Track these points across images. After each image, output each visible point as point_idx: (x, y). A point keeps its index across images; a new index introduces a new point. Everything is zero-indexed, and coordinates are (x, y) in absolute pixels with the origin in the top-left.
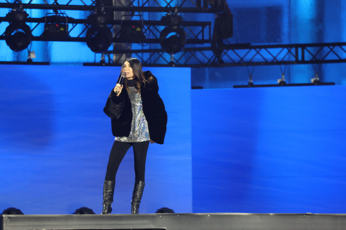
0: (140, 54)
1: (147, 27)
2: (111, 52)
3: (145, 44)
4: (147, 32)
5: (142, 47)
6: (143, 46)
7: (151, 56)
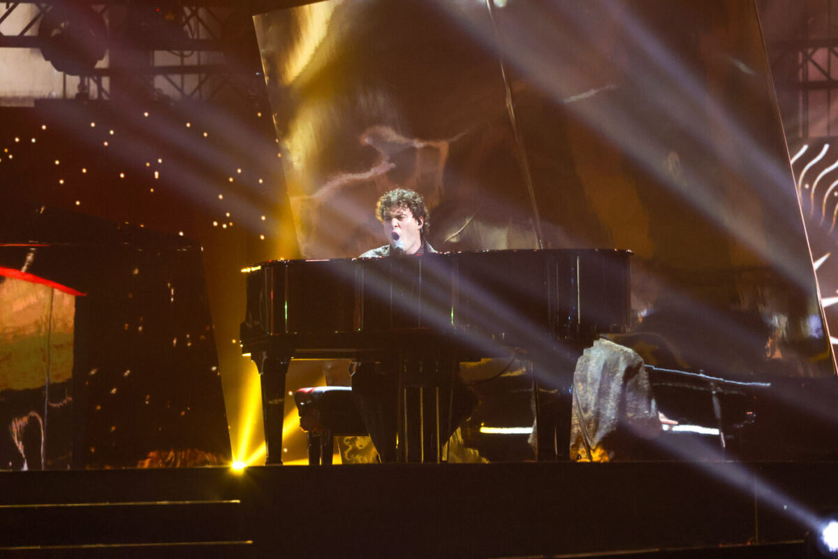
0: (177, 78)
1: (192, 10)
2: (102, 72)
3: (186, 53)
4: (192, 22)
5: (182, 61)
6: (182, 56)
7: (201, 83)
